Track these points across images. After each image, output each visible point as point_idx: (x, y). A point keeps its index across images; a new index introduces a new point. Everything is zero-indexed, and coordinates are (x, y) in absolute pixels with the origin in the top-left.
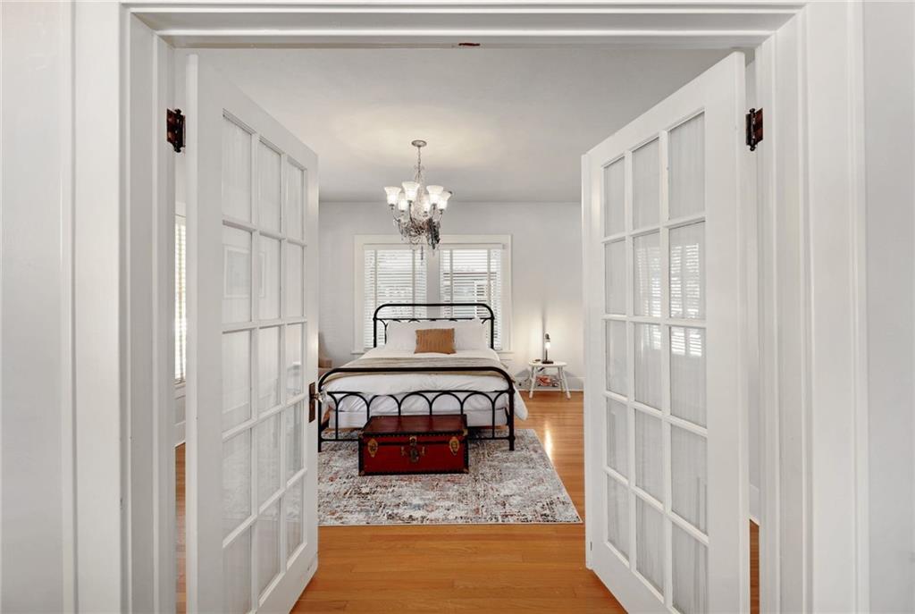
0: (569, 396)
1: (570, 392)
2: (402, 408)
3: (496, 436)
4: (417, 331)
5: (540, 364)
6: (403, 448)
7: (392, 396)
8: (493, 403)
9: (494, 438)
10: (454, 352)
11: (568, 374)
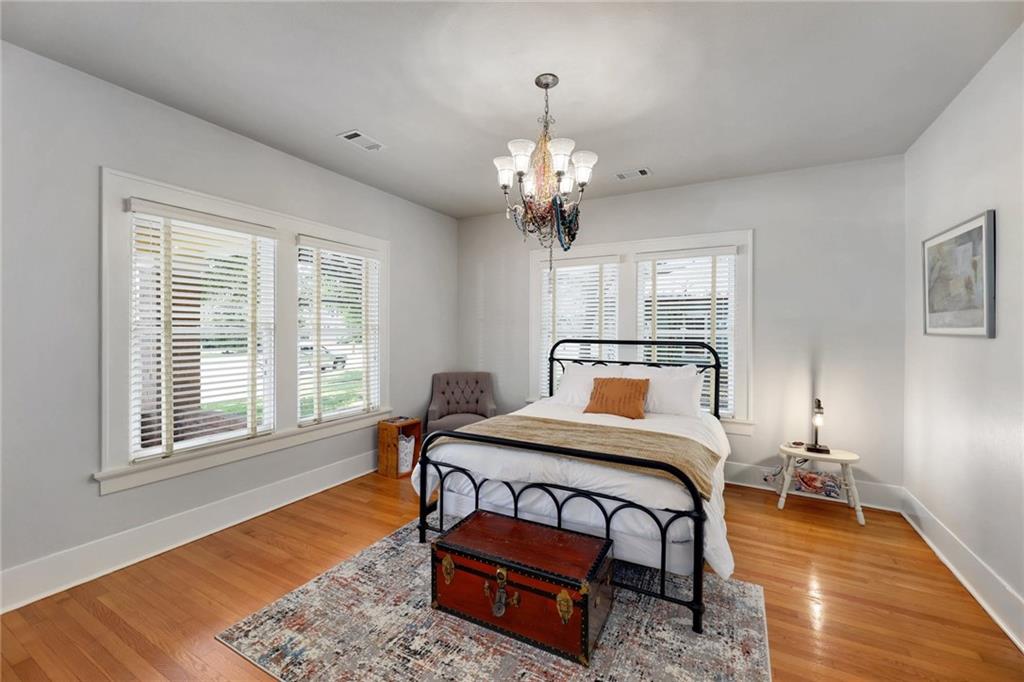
0: (861, 518)
1: (865, 510)
2: (520, 505)
3: (668, 593)
4: (595, 379)
5: (802, 451)
6: (487, 584)
7: (507, 484)
8: (664, 531)
9: (662, 596)
10: (640, 416)
11: (860, 474)
